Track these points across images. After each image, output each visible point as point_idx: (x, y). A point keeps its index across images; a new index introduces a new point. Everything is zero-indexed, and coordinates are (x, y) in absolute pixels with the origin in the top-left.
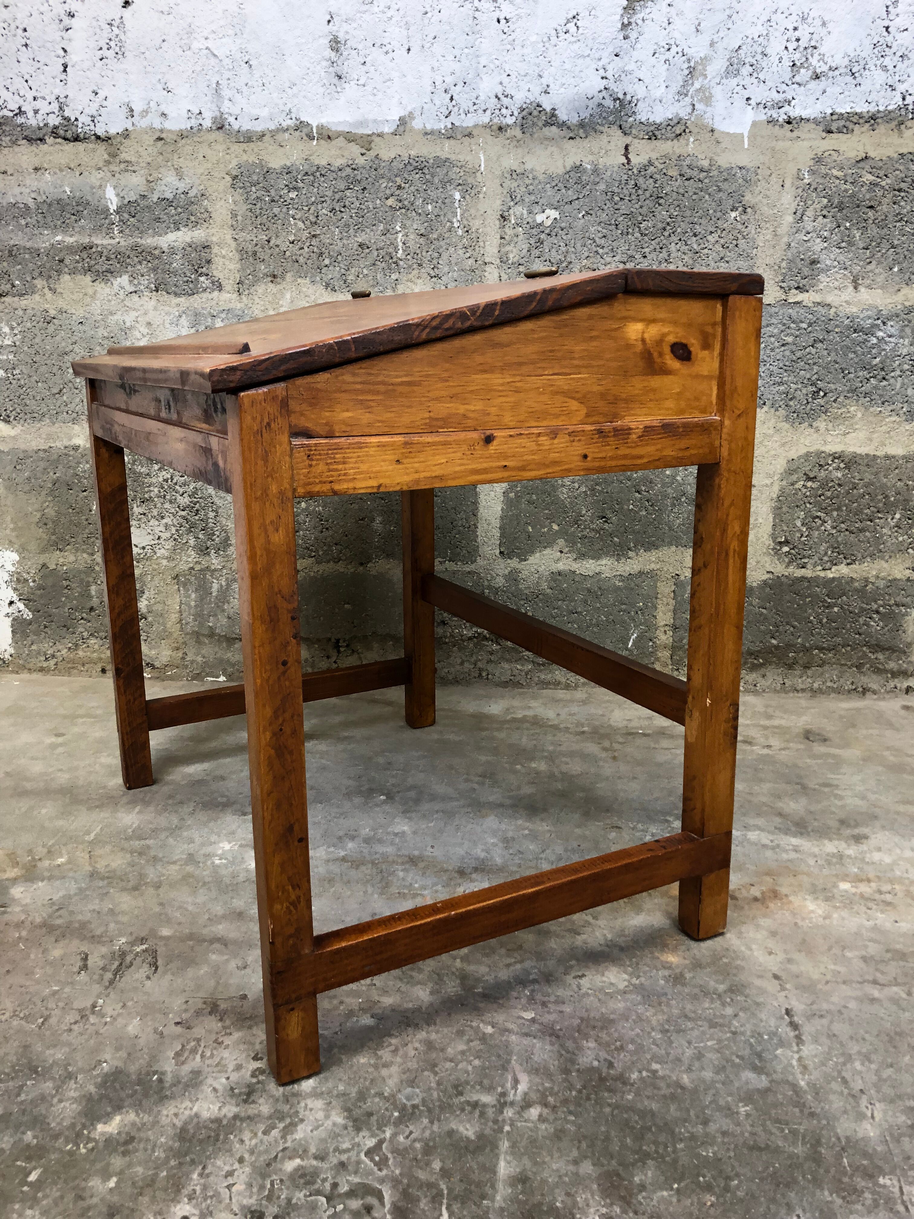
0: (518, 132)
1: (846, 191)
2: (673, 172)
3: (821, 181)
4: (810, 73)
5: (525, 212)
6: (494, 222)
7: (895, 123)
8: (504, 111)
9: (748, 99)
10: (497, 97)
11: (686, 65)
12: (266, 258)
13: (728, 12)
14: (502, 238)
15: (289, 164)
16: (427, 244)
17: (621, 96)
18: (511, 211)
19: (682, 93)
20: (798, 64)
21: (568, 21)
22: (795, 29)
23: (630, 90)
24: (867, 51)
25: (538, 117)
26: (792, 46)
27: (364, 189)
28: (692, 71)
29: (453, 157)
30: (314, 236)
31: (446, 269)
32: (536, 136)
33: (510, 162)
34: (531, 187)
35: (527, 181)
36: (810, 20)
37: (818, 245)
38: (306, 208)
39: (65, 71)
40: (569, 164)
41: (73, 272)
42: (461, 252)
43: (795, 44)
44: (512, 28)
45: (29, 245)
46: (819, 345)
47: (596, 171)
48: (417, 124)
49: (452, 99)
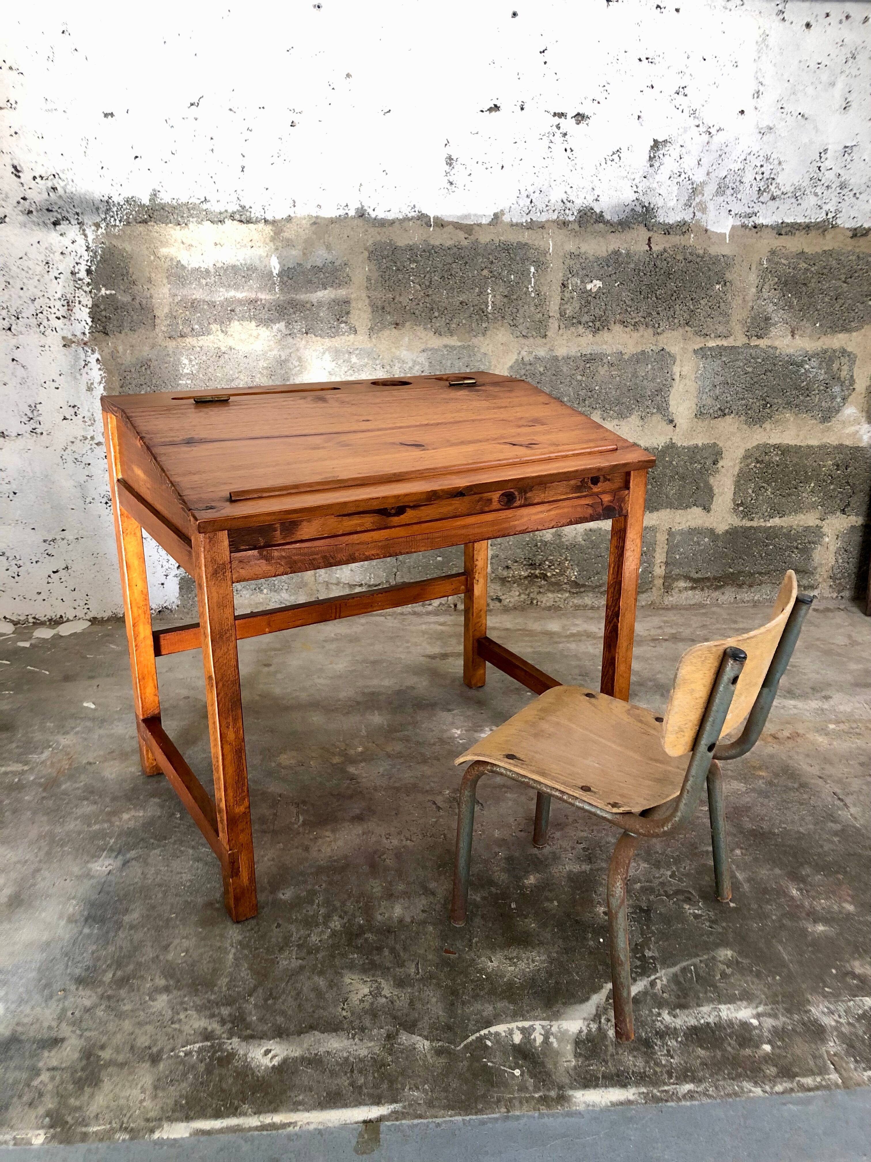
0: (576, 227)
1: (790, 273)
2: (680, 257)
3: (774, 266)
4: (769, 196)
5: (579, 282)
6: (556, 287)
7: (821, 230)
8: (567, 211)
9: (730, 211)
10: (562, 201)
11: (690, 186)
12: (392, 311)
13: (719, 153)
14: (562, 299)
16: (509, 302)
17: (647, 205)
18: (569, 281)
19: (687, 205)
21: (614, 153)
22: (762, 166)
23: (653, 201)
24: (806, 183)
25: (591, 217)
26: (759, 177)
27: (466, 263)
28: (694, 190)
30: (428, 295)
31: (521, 321)
32: (588, 230)
33: (571, 246)
34: (583, 265)
35: (582, 261)
36: (771, 160)
37: (771, 308)
38: (423, 276)
40: (611, 248)
41: (242, 319)
42: (532, 309)
43: (761, 176)
44: (575, 156)
45: (207, 299)
46: (768, 374)
47: (628, 254)
48: (506, 218)
49: (531, 202)
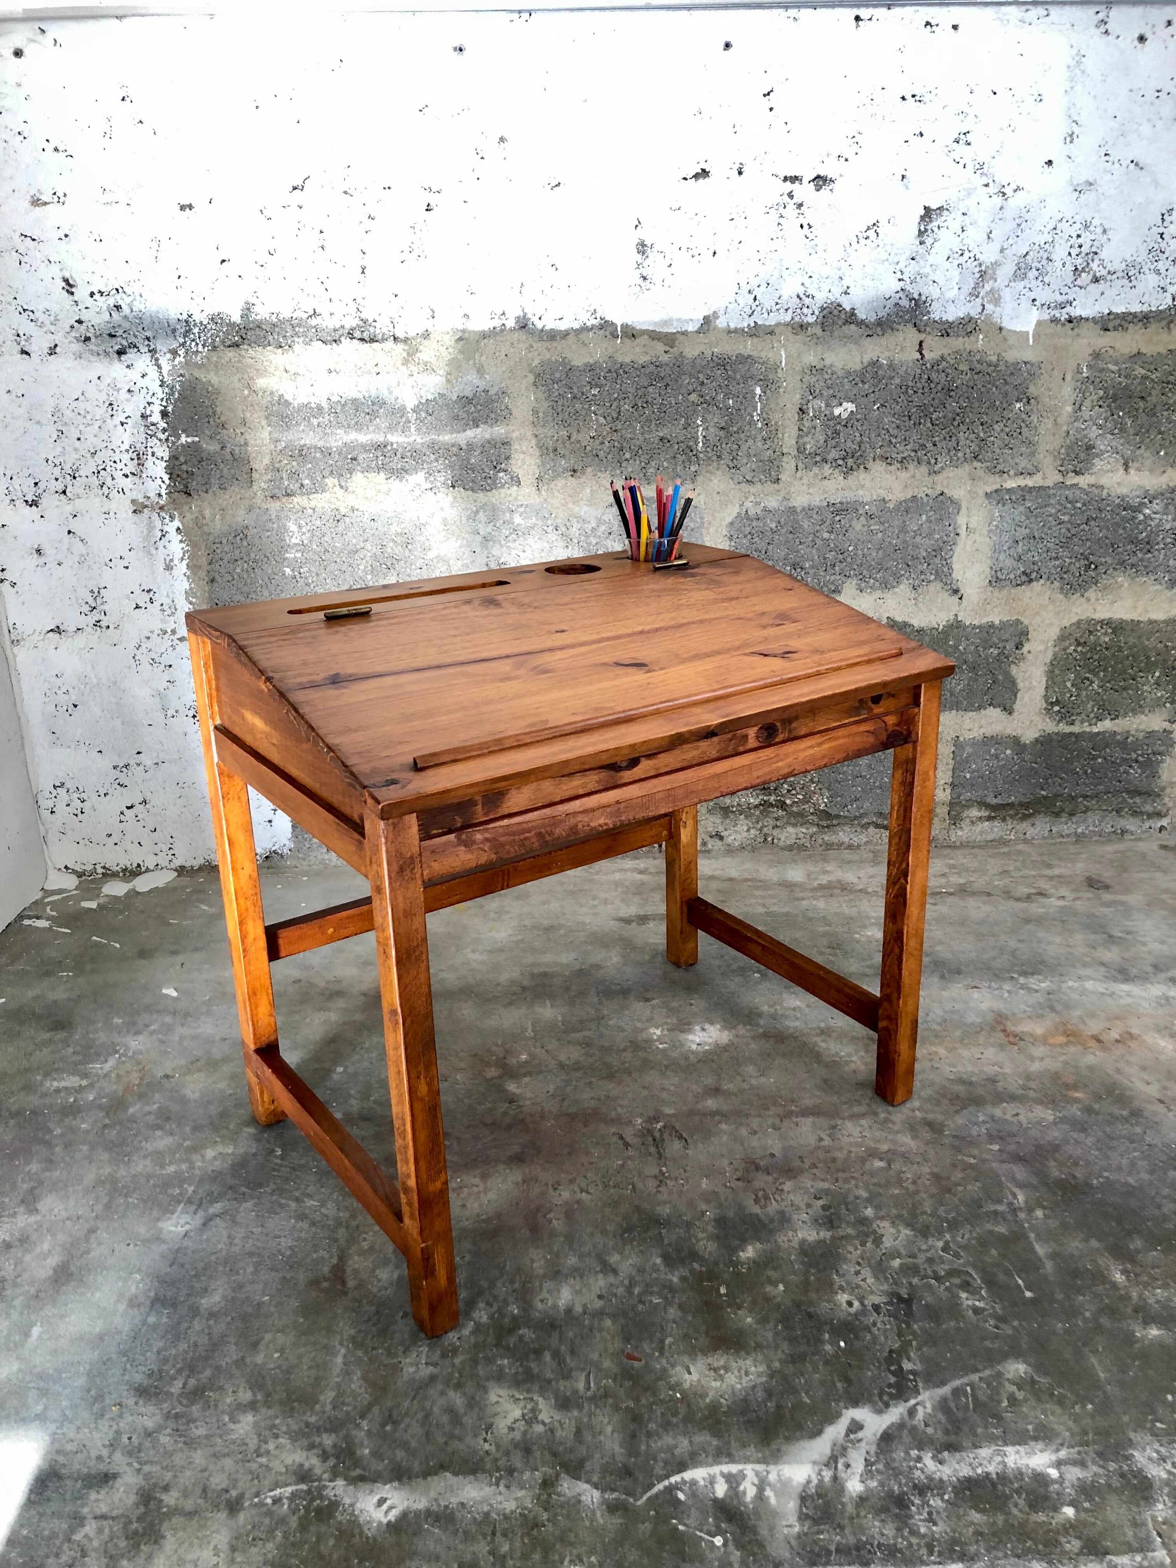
0: (818, 331)
1: (1121, 383)
2: (963, 367)
3: (1097, 374)
4: (1090, 276)
5: (823, 405)
6: (792, 415)
7: (1166, 322)
8: (805, 310)
9: (1034, 300)
10: (798, 296)
11: (978, 269)
12: (567, 453)
13: (1017, 221)
14: (800, 430)
15: (592, 361)
16: (727, 437)
17: (916, 296)
18: (810, 405)
19: (974, 294)
20: (1080, 268)
21: (868, 228)
22: (1079, 236)
23: (925, 292)
24: (1142, 256)
25: (838, 316)
26: (1074, 252)
27: (667, 385)
28: (983, 275)
29: (755, 354)
30: (615, 431)
31: (744, 460)
32: (836, 334)
33: (811, 358)
34: (829, 382)
35: (827, 377)
36: (1092, 228)
37: (1094, 432)
38: (608, 404)
39: (363, 272)
40: (866, 360)
41: (367, 470)
42: (759, 444)
43: (1078, 250)
44: (814, 234)
45: (321, 444)
46: (1092, 523)
47: (891, 366)
48: (721, 323)
49: (755, 299)
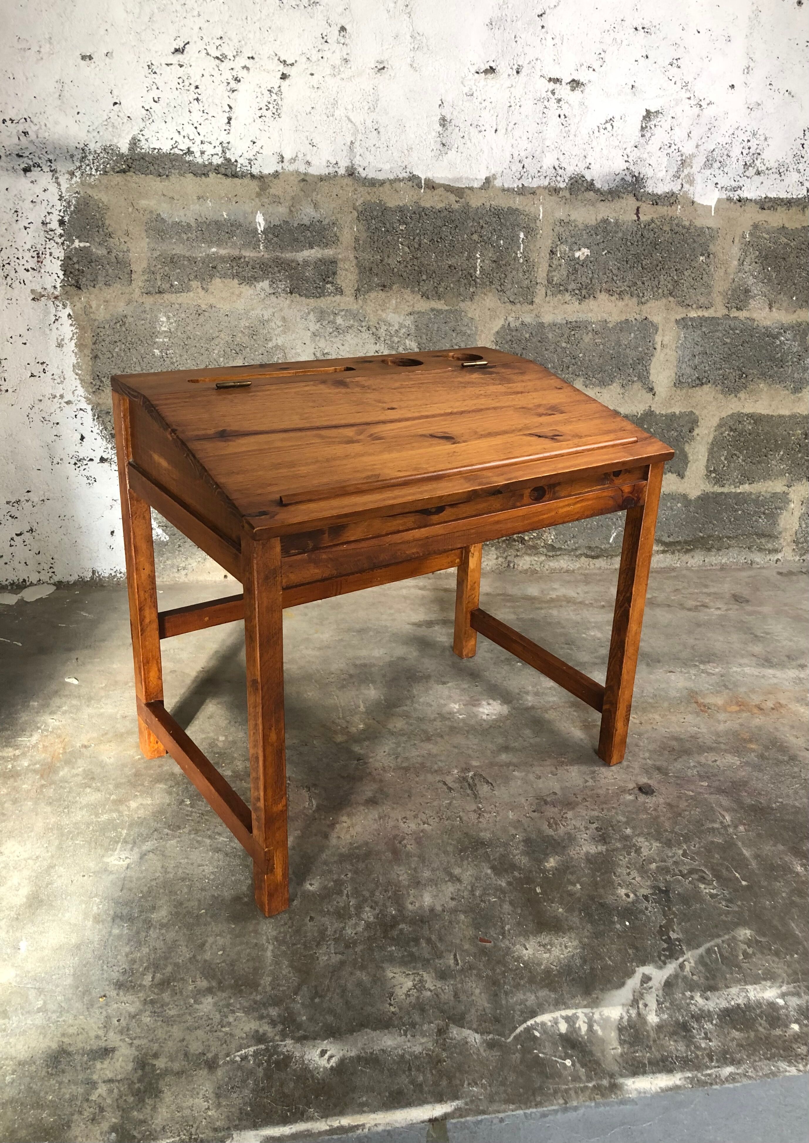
0: (567, 194)
1: (771, 247)
2: (666, 228)
3: (756, 240)
4: (755, 170)
5: (567, 249)
6: (545, 254)
8: (559, 178)
9: (717, 184)
10: (554, 168)
12: (379, 272)
13: (709, 126)
14: (550, 266)
15: (402, 205)
16: (497, 268)
17: (637, 175)
18: (558, 248)
19: (676, 176)
20: (748, 163)
21: (607, 122)
22: (749, 141)
24: (790, 159)
25: (582, 184)
29: (521, 208)
30: (416, 258)
31: (509, 286)
32: (579, 197)
33: (561, 214)
34: (573, 232)
35: (571, 228)
36: (758, 136)
37: (751, 280)
38: (412, 238)
40: (600, 217)
42: (521, 275)
46: (746, 345)
47: (617, 223)
48: (498, 183)
49: (523, 167)
